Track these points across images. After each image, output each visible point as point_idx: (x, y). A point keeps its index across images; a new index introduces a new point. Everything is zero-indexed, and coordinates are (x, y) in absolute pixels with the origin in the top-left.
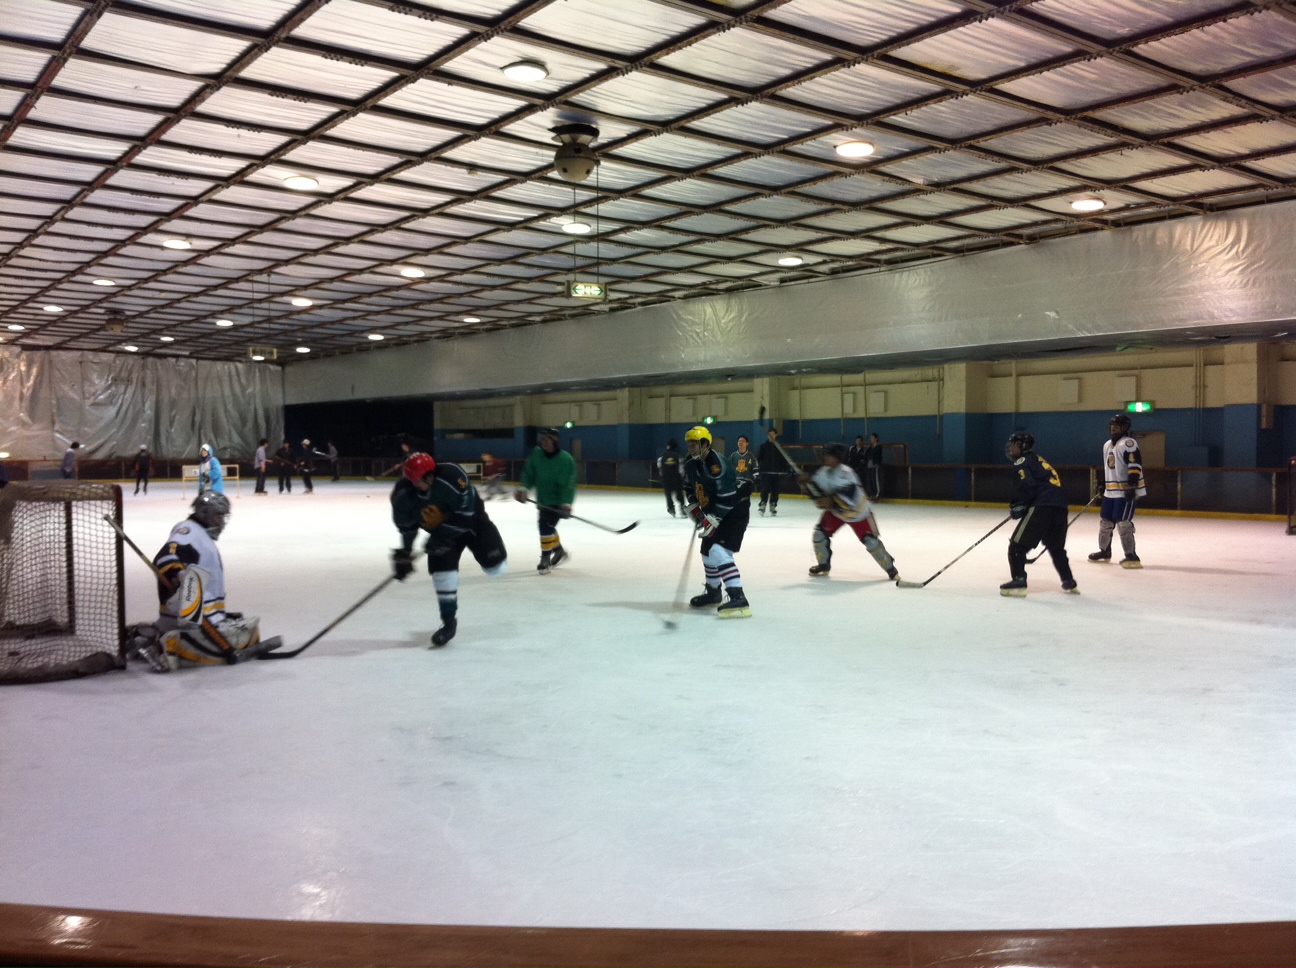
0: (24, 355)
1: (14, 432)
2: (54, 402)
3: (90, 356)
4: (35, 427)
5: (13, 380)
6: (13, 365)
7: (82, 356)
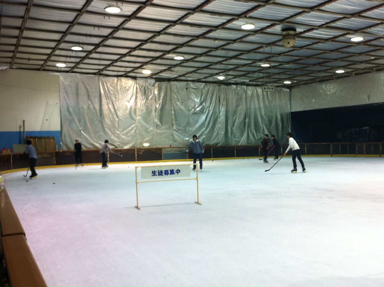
0: (157, 85)
1: (152, 130)
2: (173, 112)
3: (191, 85)
4: (163, 127)
5: (151, 99)
6: (151, 90)
7: (187, 84)
